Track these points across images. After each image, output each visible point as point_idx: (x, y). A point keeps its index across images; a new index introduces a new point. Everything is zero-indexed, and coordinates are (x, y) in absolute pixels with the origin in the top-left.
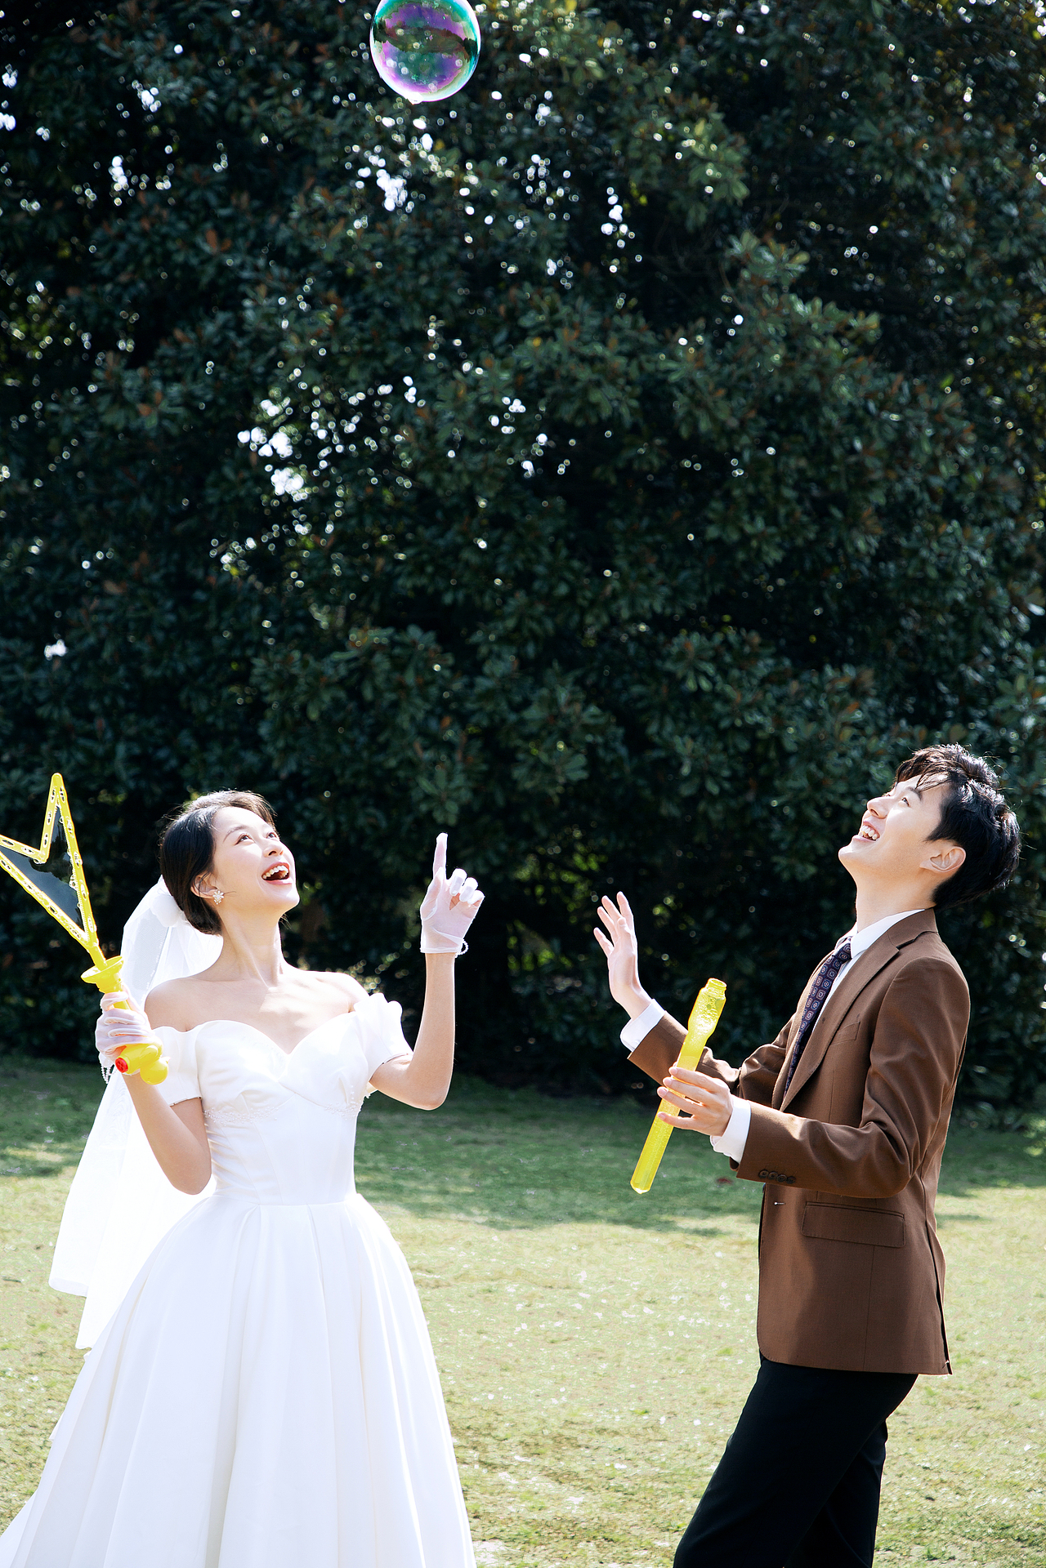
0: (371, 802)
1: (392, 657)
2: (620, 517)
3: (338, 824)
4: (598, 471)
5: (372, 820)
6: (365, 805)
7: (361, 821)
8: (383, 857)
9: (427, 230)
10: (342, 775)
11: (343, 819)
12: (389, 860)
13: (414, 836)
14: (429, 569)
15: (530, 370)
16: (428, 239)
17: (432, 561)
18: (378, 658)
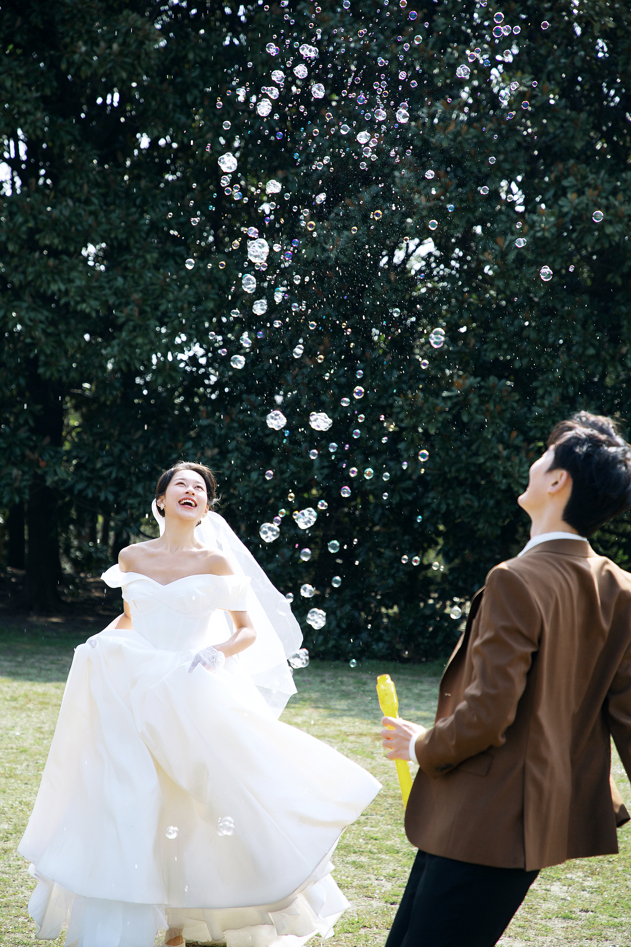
0: (468, 490)
1: (480, 396)
2: (624, 304)
3: (448, 505)
4: (609, 276)
5: (469, 502)
6: (464, 492)
7: (462, 502)
8: (477, 525)
9: (503, 126)
10: (450, 471)
11: (450, 502)
12: (480, 526)
13: (495, 511)
14: (505, 346)
15: (567, 214)
16: (504, 132)
17: (506, 340)
18: (471, 396)
